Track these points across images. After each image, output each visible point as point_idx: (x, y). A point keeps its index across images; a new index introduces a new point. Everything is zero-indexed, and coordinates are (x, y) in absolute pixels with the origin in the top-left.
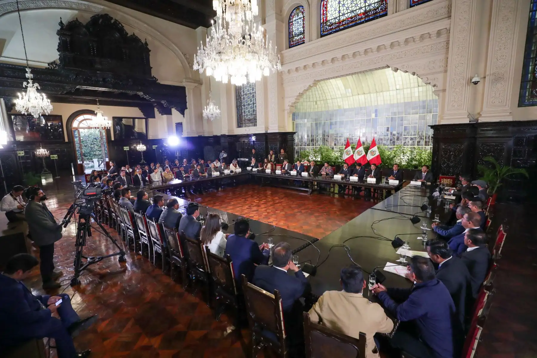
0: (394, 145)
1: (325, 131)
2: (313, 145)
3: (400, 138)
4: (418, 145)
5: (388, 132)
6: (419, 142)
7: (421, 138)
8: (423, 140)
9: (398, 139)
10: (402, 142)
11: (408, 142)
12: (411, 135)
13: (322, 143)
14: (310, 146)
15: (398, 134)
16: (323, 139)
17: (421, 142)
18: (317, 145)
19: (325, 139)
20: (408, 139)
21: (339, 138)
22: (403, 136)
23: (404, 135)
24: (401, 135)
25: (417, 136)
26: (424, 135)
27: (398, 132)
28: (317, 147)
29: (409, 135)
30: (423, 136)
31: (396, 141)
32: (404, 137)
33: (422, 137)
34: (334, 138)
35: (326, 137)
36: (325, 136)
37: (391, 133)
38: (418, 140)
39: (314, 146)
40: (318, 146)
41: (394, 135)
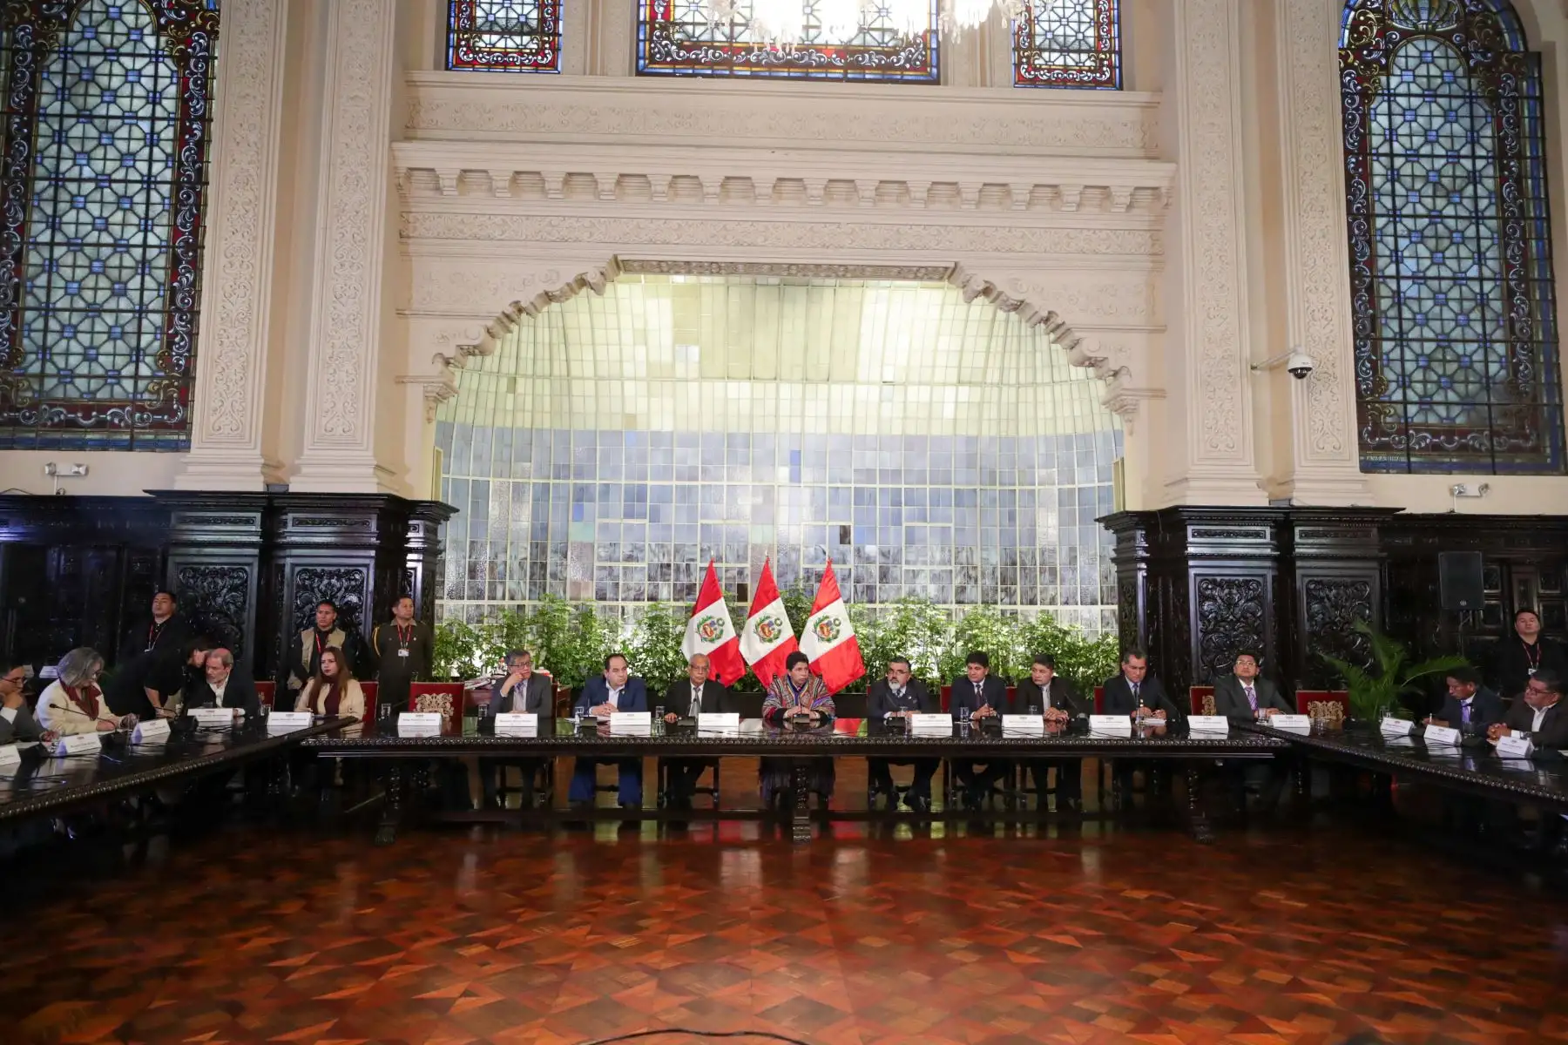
0: (871, 601)
1: (545, 528)
2: (480, 596)
3: (895, 572)
4: (958, 602)
5: (846, 546)
6: (961, 590)
7: (970, 577)
8: (976, 581)
9: (884, 576)
10: (900, 588)
11: (924, 588)
12: (932, 563)
13: (525, 588)
14: (462, 598)
15: (884, 554)
16: (533, 564)
17: (968, 590)
18: (499, 594)
19: (544, 566)
20: (922, 575)
21: (622, 565)
22: (905, 567)
23: (907, 562)
24: (897, 561)
25: (952, 567)
26: (977, 561)
27: (885, 550)
28: (502, 609)
29: (925, 563)
30: (975, 568)
31: (878, 585)
32: (907, 571)
33: (972, 573)
34: (597, 564)
35: (551, 560)
36: (544, 552)
37: (858, 551)
38: (957, 581)
39: (486, 602)
40: (507, 603)
41: (869, 560)
